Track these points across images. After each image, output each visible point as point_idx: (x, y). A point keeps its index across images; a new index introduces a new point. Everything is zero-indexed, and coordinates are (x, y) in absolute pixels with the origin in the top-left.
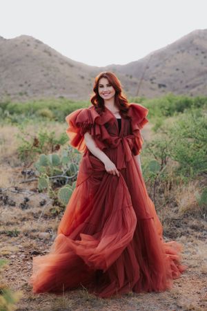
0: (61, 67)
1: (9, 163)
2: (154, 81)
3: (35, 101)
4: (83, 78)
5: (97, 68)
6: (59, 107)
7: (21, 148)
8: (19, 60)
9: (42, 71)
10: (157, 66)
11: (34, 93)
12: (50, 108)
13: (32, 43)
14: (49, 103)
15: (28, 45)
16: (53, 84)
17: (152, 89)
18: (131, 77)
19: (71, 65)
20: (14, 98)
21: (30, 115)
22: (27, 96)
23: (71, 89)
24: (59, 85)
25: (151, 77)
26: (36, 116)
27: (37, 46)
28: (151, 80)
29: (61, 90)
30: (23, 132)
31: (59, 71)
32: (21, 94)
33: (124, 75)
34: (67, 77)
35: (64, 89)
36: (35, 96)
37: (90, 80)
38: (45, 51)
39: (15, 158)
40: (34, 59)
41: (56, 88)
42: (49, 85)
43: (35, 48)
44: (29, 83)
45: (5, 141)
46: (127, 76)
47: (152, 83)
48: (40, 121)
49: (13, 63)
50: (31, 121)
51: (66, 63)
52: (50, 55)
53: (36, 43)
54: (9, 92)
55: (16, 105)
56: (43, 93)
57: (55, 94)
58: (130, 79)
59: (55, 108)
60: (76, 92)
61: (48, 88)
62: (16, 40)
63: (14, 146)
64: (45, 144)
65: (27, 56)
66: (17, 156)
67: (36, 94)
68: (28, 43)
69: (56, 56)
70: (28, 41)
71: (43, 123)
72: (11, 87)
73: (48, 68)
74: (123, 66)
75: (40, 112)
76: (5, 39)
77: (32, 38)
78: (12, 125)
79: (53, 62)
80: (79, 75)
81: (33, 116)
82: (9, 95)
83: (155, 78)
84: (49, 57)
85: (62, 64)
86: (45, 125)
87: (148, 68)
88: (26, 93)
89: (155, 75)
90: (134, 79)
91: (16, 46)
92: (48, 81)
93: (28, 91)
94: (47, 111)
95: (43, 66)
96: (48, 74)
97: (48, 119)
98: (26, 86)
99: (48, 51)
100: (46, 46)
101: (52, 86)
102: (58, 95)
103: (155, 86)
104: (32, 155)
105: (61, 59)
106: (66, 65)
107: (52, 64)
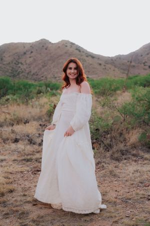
0: (87, 59)
2: (146, 64)
8: (61, 56)
10: (148, 54)
13: (68, 45)
17: (144, 69)
19: (93, 56)
25: (144, 61)
27: (71, 46)
28: (144, 63)
31: (85, 61)
34: (91, 64)
38: (77, 49)
40: (70, 55)
43: (71, 48)
46: (128, 62)
47: (145, 65)
49: (57, 58)
51: (90, 55)
52: (80, 51)
54: (56, 76)
60: (96, 74)
62: (58, 43)
69: (83, 52)
70: (66, 43)
72: (57, 73)
76: (52, 44)
80: (98, 63)
82: (56, 78)
83: (146, 62)
85: (87, 56)
87: (142, 56)
89: (147, 60)
90: (133, 64)
91: (59, 47)
100: (77, 46)
103: (147, 67)
105: (86, 53)
106: (90, 57)
107: (82, 57)
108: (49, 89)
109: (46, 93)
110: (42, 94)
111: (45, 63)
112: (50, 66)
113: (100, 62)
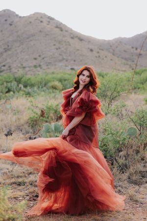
0: (71, 41)
1: (21, 131)
3: (47, 74)
4: (92, 50)
5: (105, 41)
6: (69, 79)
7: (31, 118)
9: (54, 45)
11: (47, 66)
12: (60, 81)
13: (44, 20)
14: (59, 76)
15: (42, 22)
16: (65, 57)
18: (136, 49)
19: (81, 39)
20: (29, 71)
21: (42, 88)
22: (41, 68)
23: (81, 61)
24: (69, 58)
26: (47, 88)
27: (49, 22)
29: (73, 62)
30: (32, 105)
31: (70, 45)
32: (35, 67)
33: (130, 47)
34: (78, 50)
35: (75, 61)
36: (49, 68)
37: (98, 52)
38: (57, 27)
39: (26, 126)
40: (47, 35)
41: (67, 61)
42: (60, 58)
43: (48, 24)
44: (43, 56)
45: (18, 112)
48: (50, 93)
50: (43, 93)
51: (77, 37)
53: (48, 20)
55: (30, 79)
56: (55, 65)
57: (66, 66)
58: (135, 51)
59: (65, 80)
61: (60, 61)
63: (26, 116)
64: (52, 115)
65: (40, 31)
66: (28, 124)
67: (49, 67)
68: (42, 20)
69: (67, 31)
71: (53, 95)
73: (60, 42)
74: (129, 38)
75: (50, 84)
77: (45, 15)
78: (26, 97)
79: (64, 36)
81: (45, 88)
84: (60, 32)
85: (72, 38)
86: (54, 97)
88: (40, 66)
92: (60, 55)
93: (41, 64)
94: (57, 83)
95: (55, 41)
96: (59, 48)
97: (57, 91)
98: (40, 59)
99: (60, 27)
100: (57, 22)
101: (64, 59)
102: (70, 67)
104: (40, 123)
105: (71, 34)
106: (76, 39)
107: (64, 39)
108: (21, 86)
109: (18, 92)
110: (12, 93)
111: (8, 46)
112: (16, 50)
113: (91, 47)
